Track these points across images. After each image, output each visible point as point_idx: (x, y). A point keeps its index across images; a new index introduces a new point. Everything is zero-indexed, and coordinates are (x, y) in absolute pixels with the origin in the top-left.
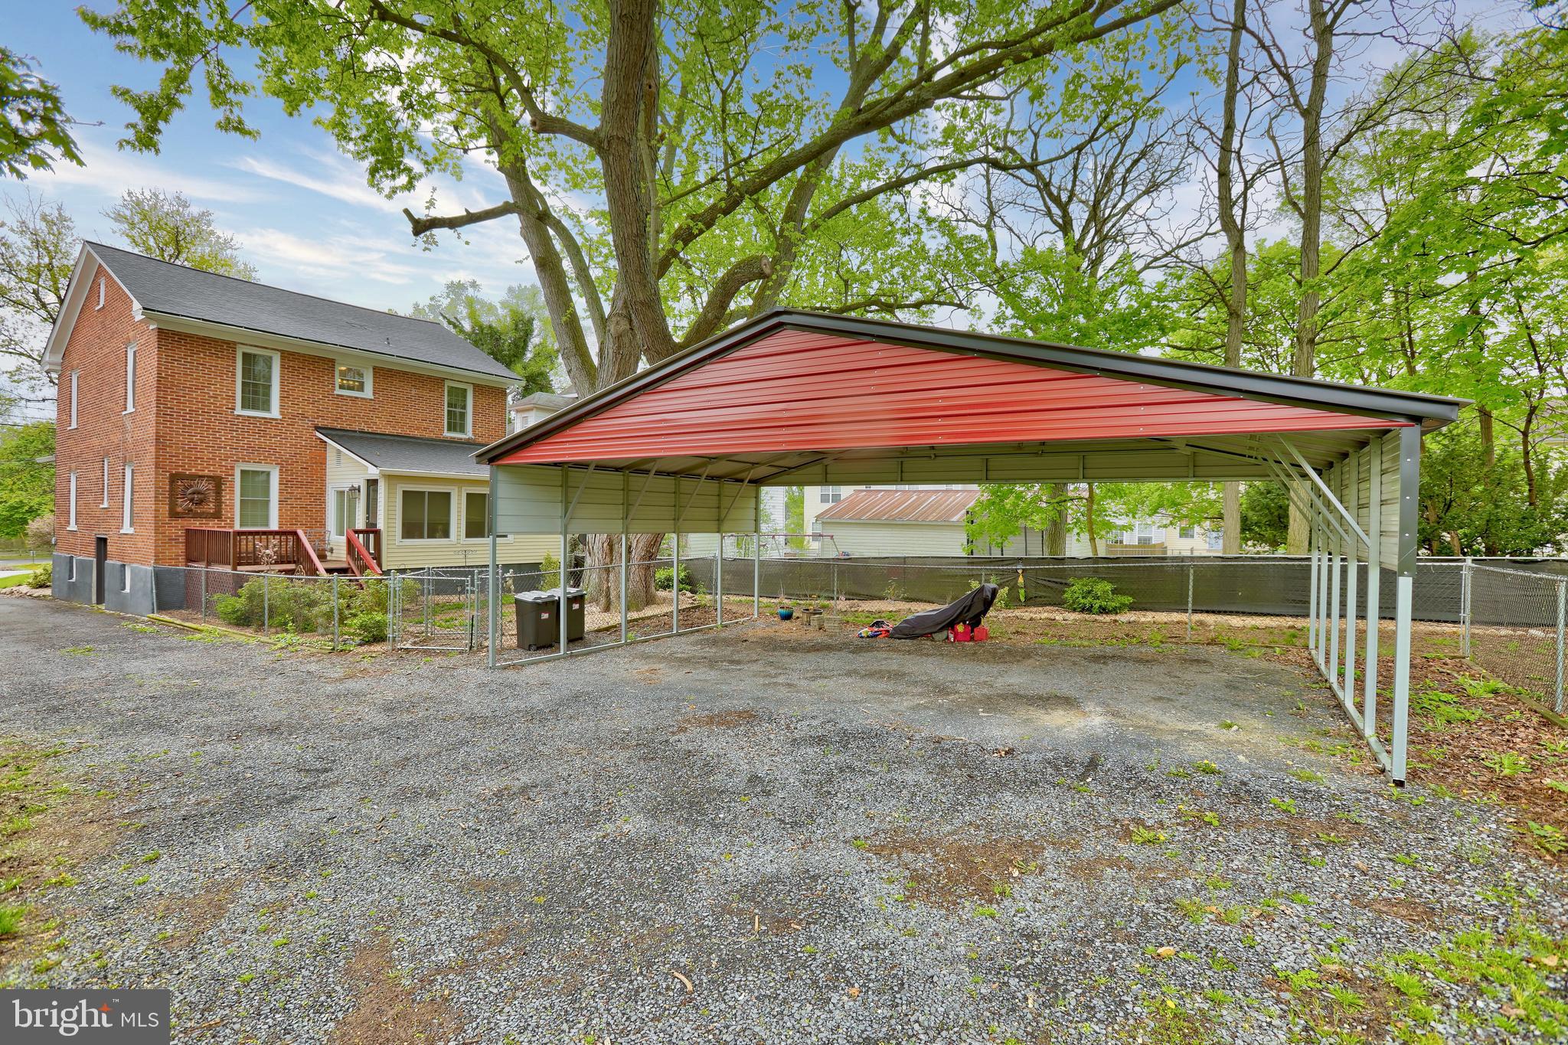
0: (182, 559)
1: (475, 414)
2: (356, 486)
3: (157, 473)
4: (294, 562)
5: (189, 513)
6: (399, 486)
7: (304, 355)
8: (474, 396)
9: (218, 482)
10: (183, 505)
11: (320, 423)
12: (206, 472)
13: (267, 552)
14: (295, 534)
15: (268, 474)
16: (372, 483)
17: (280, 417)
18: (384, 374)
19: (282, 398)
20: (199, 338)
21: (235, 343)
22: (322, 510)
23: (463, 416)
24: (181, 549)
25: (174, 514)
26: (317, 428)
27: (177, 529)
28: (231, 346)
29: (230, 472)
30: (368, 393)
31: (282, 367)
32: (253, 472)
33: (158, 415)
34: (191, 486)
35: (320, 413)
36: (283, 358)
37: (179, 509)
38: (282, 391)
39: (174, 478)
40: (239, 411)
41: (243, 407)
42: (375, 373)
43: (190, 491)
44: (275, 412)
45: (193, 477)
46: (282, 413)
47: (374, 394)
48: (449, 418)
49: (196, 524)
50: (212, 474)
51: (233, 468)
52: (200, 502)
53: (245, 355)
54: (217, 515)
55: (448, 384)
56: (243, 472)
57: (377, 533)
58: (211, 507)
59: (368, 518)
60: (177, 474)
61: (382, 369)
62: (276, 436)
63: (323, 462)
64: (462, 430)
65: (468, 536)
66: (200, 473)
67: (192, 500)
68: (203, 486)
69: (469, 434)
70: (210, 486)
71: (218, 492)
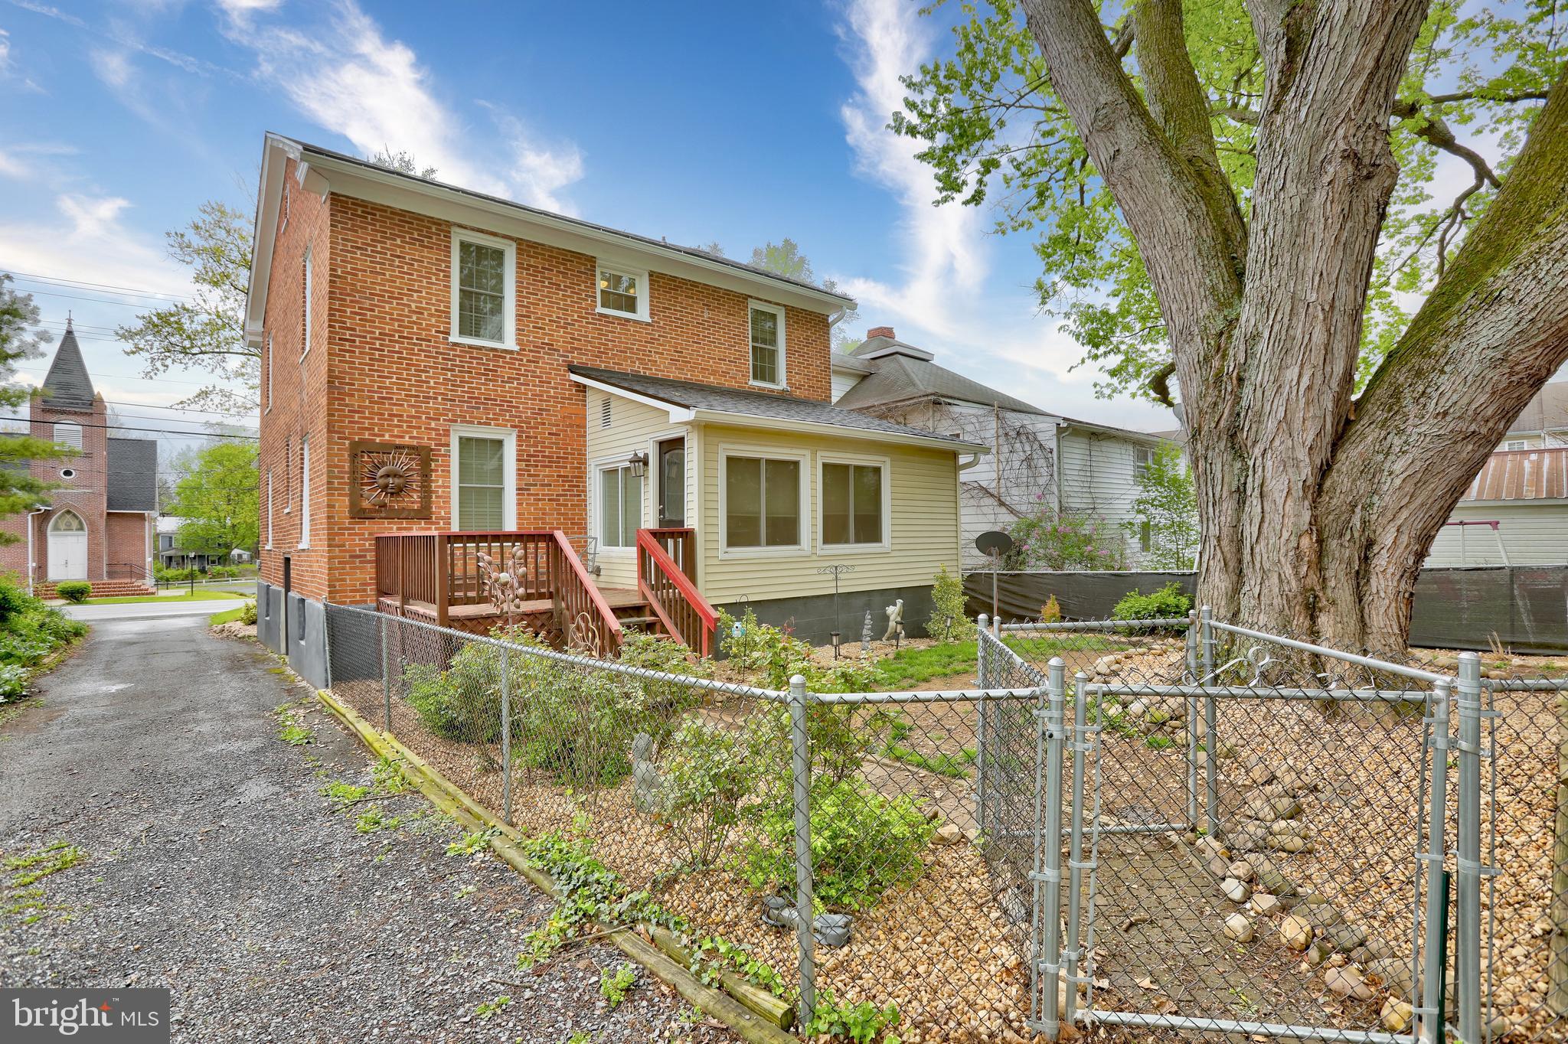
0: (371, 590)
1: (789, 352)
2: (641, 455)
3: (330, 441)
4: (551, 596)
5: (382, 511)
6: (722, 446)
7: (551, 249)
8: (788, 325)
9: (425, 457)
10: (371, 497)
11: (577, 359)
12: (407, 440)
13: (504, 577)
14: (551, 538)
15: (499, 443)
16: (671, 447)
17: (517, 348)
18: (664, 284)
19: (520, 317)
20: (394, 212)
21: (449, 224)
22: (582, 505)
23: (773, 354)
24: (369, 572)
25: (359, 514)
26: (573, 369)
27: (362, 537)
28: (443, 228)
29: (443, 440)
30: (643, 313)
31: (520, 266)
32: (478, 440)
33: (331, 340)
34: (384, 464)
35: (576, 344)
36: (520, 251)
37: (366, 504)
38: (519, 305)
39: (357, 450)
40: (455, 337)
41: (462, 332)
42: (652, 282)
43: (381, 472)
44: (510, 343)
45: (387, 448)
46: (519, 342)
47: (652, 315)
48: (755, 358)
49: (393, 529)
50: (415, 442)
51: (447, 433)
52: (398, 491)
53: (465, 247)
54: (424, 514)
55: (753, 304)
56: (465, 442)
57: (688, 536)
58: (413, 501)
59: (661, 512)
60: (362, 442)
61: (662, 276)
62: (510, 380)
63: (581, 426)
64: (773, 380)
65: (826, 541)
66: (398, 441)
67: (385, 487)
68: (403, 463)
69: (782, 384)
70: (413, 464)
71: (426, 476)
